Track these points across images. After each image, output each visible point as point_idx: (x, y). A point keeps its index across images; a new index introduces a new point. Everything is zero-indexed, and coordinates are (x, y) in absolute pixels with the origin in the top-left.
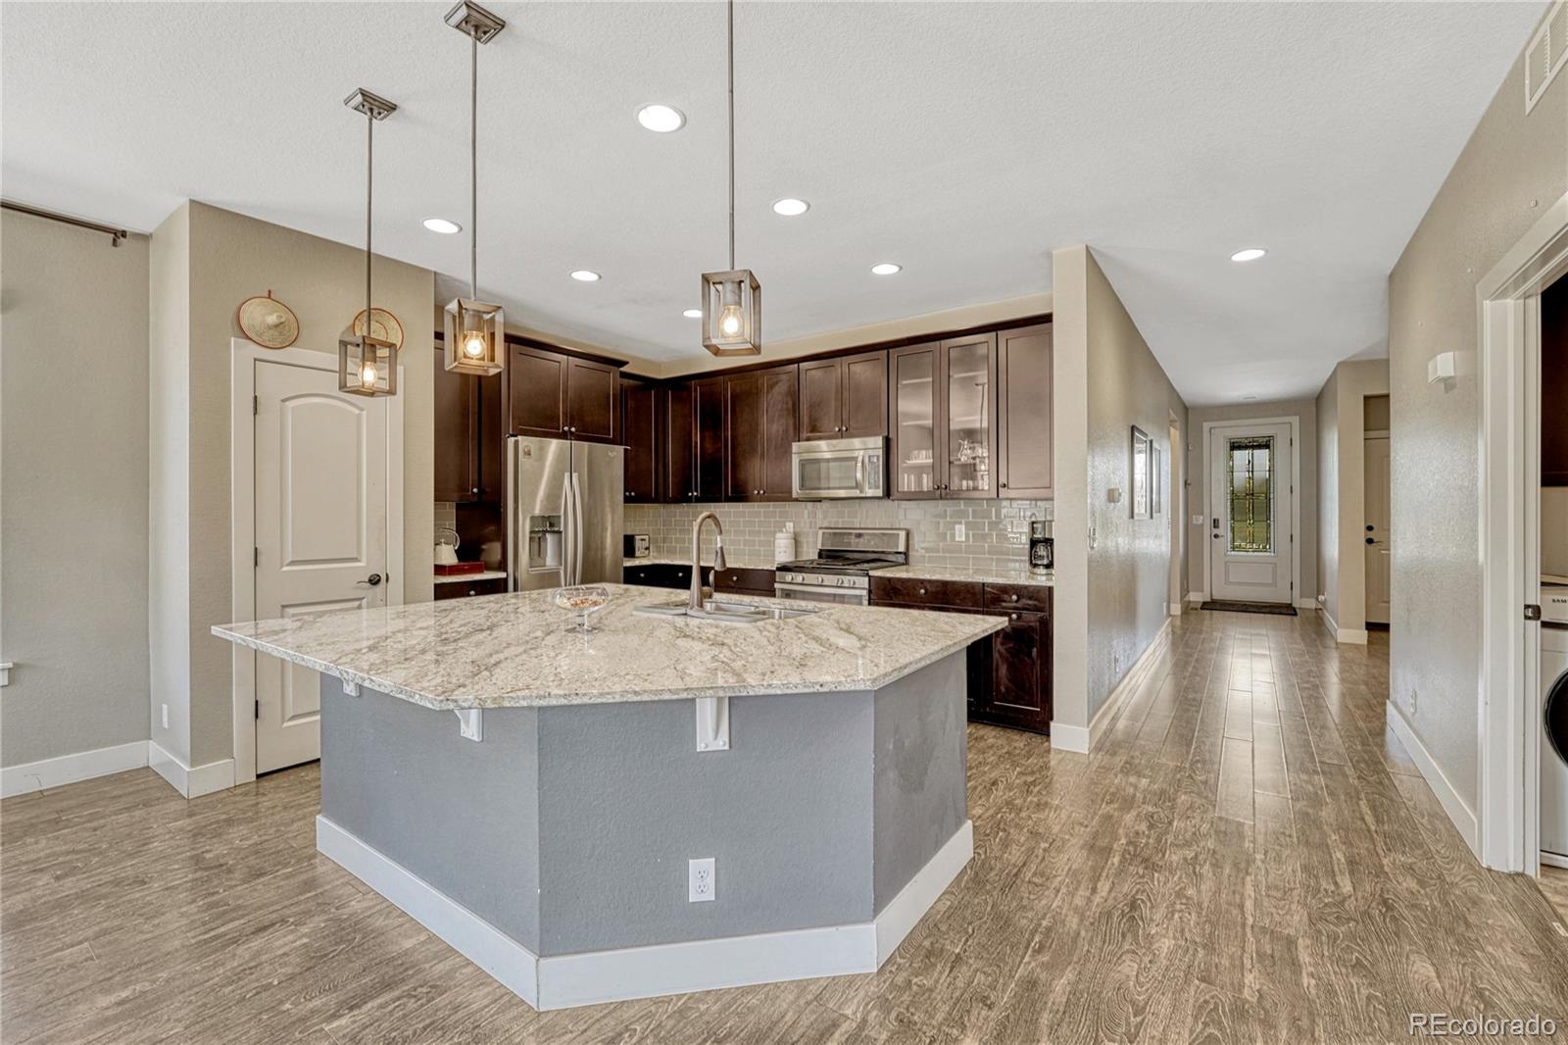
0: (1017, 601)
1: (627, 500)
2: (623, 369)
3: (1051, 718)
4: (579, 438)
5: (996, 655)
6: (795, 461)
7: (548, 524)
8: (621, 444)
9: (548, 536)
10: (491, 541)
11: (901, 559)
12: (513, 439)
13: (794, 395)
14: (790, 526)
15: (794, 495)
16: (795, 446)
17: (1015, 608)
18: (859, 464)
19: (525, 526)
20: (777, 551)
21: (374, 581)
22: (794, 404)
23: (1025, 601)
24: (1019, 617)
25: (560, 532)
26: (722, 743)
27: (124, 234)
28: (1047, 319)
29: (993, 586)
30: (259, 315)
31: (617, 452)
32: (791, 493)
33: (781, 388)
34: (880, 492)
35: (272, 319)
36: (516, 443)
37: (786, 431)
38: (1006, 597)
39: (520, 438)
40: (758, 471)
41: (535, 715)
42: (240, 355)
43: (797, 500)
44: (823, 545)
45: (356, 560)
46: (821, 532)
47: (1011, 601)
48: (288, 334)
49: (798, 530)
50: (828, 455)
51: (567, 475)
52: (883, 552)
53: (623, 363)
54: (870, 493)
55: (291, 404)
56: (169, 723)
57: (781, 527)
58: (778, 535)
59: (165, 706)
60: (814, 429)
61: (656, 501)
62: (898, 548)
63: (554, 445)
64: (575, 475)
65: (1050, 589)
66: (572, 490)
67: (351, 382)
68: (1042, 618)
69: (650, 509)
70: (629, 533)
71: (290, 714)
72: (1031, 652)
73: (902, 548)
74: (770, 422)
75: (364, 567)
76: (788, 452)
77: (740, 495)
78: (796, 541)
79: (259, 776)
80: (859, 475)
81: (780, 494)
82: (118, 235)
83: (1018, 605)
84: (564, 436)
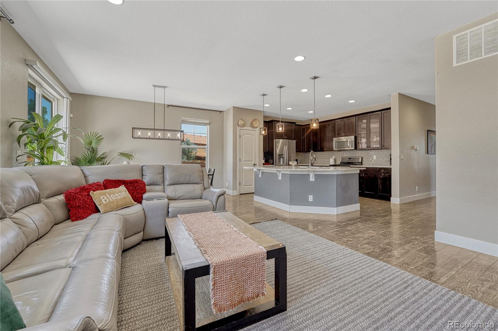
0: (384, 171)
1: (296, 152)
2: (296, 124)
3: (391, 196)
4: (287, 139)
5: (379, 183)
6: (334, 142)
7: (281, 156)
8: (295, 140)
9: (281, 159)
10: (270, 159)
11: (360, 164)
12: (275, 140)
13: (334, 127)
14: (334, 157)
15: (334, 150)
16: (334, 139)
17: (383, 173)
18: (349, 142)
19: (277, 156)
20: (330, 162)
21: (254, 165)
22: (334, 129)
23: (386, 171)
24: (384, 175)
25: (283, 158)
26: (314, 180)
27: (222, 111)
28: (390, 108)
29: (378, 168)
30: (241, 122)
31: (294, 141)
32: (333, 149)
33: (331, 126)
34: (353, 148)
35: (243, 123)
36: (276, 141)
37: (332, 135)
38: (381, 170)
39: (276, 139)
40: (326, 144)
41: (289, 175)
42: (238, 128)
43: (334, 151)
44: (341, 161)
45: (252, 161)
46: (341, 158)
47: (382, 171)
48: (244, 125)
49: (336, 158)
50: (345, 140)
51: (285, 146)
52: (356, 162)
53: (296, 123)
54: (351, 148)
55: (244, 136)
56: (228, 185)
57: (331, 157)
58: (331, 159)
59: (227, 183)
60: (339, 135)
61: (302, 152)
62: (359, 161)
63: (281, 140)
64: (286, 146)
65: (391, 168)
66: (286, 148)
67: (261, 134)
68: (389, 175)
69: (301, 154)
70: (296, 159)
71: (244, 185)
72: (387, 182)
73: (360, 161)
74: (328, 134)
75: (253, 162)
76: (332, 140)
77: (322, 150)
78: (335, 160)
79: (240, 194)
80: (348, 145)
81: (331, 149)
82: (221, 112)
83: (384, 172)
84: (284, 139)
